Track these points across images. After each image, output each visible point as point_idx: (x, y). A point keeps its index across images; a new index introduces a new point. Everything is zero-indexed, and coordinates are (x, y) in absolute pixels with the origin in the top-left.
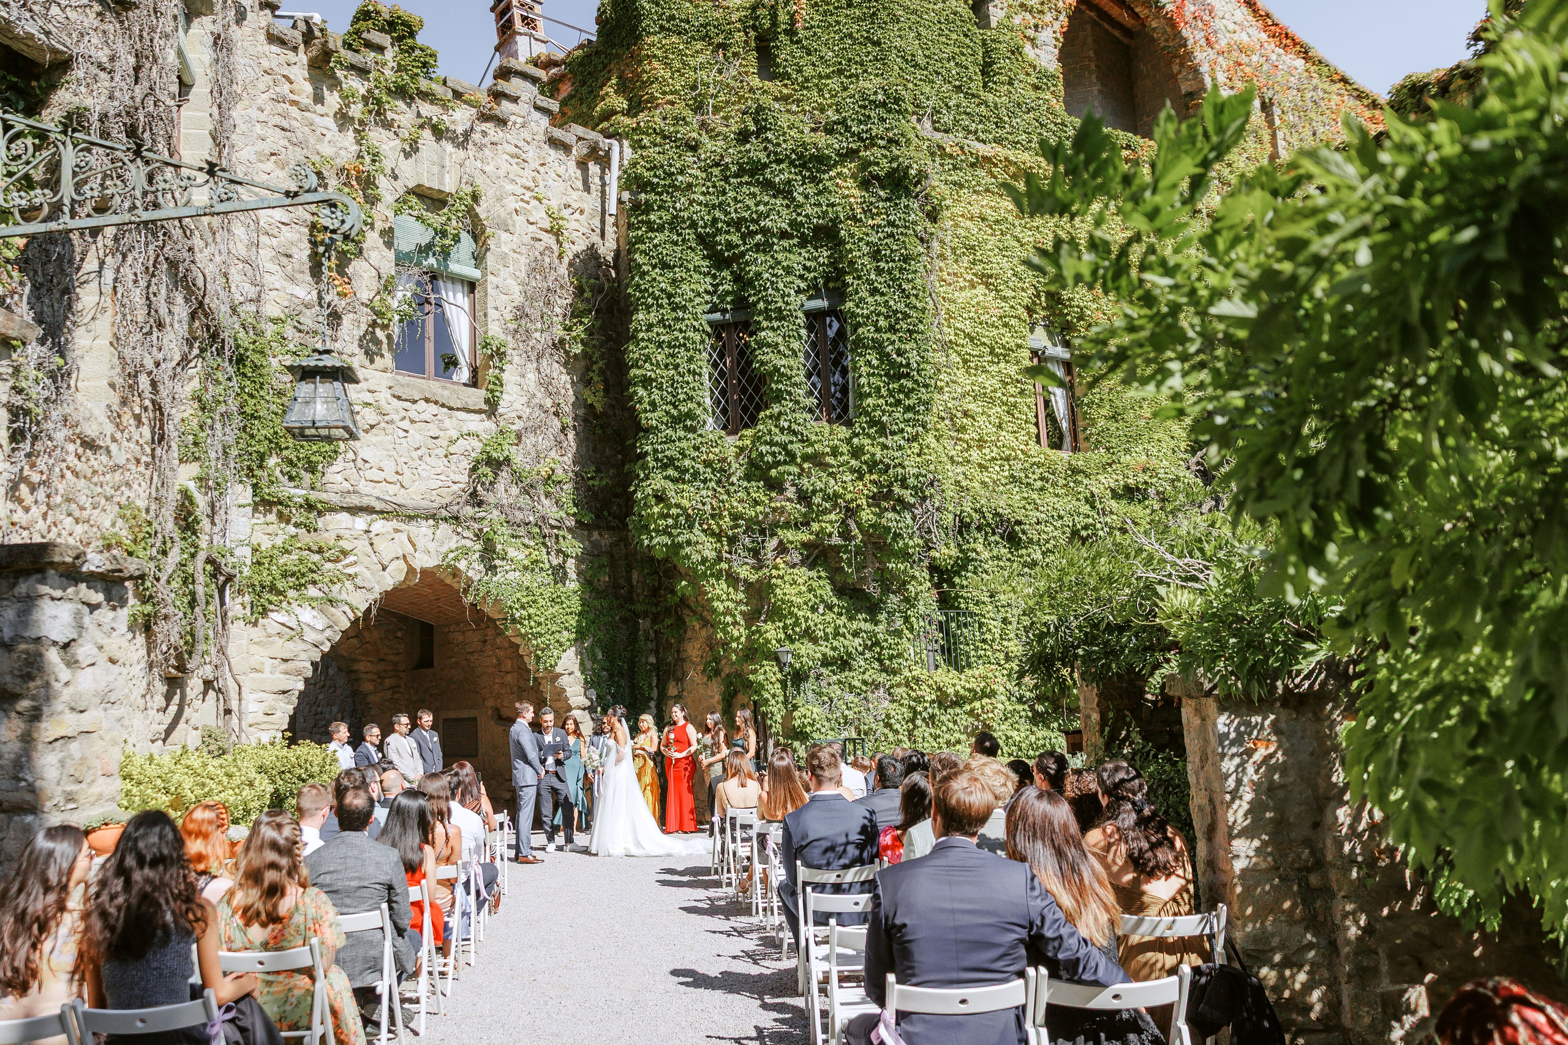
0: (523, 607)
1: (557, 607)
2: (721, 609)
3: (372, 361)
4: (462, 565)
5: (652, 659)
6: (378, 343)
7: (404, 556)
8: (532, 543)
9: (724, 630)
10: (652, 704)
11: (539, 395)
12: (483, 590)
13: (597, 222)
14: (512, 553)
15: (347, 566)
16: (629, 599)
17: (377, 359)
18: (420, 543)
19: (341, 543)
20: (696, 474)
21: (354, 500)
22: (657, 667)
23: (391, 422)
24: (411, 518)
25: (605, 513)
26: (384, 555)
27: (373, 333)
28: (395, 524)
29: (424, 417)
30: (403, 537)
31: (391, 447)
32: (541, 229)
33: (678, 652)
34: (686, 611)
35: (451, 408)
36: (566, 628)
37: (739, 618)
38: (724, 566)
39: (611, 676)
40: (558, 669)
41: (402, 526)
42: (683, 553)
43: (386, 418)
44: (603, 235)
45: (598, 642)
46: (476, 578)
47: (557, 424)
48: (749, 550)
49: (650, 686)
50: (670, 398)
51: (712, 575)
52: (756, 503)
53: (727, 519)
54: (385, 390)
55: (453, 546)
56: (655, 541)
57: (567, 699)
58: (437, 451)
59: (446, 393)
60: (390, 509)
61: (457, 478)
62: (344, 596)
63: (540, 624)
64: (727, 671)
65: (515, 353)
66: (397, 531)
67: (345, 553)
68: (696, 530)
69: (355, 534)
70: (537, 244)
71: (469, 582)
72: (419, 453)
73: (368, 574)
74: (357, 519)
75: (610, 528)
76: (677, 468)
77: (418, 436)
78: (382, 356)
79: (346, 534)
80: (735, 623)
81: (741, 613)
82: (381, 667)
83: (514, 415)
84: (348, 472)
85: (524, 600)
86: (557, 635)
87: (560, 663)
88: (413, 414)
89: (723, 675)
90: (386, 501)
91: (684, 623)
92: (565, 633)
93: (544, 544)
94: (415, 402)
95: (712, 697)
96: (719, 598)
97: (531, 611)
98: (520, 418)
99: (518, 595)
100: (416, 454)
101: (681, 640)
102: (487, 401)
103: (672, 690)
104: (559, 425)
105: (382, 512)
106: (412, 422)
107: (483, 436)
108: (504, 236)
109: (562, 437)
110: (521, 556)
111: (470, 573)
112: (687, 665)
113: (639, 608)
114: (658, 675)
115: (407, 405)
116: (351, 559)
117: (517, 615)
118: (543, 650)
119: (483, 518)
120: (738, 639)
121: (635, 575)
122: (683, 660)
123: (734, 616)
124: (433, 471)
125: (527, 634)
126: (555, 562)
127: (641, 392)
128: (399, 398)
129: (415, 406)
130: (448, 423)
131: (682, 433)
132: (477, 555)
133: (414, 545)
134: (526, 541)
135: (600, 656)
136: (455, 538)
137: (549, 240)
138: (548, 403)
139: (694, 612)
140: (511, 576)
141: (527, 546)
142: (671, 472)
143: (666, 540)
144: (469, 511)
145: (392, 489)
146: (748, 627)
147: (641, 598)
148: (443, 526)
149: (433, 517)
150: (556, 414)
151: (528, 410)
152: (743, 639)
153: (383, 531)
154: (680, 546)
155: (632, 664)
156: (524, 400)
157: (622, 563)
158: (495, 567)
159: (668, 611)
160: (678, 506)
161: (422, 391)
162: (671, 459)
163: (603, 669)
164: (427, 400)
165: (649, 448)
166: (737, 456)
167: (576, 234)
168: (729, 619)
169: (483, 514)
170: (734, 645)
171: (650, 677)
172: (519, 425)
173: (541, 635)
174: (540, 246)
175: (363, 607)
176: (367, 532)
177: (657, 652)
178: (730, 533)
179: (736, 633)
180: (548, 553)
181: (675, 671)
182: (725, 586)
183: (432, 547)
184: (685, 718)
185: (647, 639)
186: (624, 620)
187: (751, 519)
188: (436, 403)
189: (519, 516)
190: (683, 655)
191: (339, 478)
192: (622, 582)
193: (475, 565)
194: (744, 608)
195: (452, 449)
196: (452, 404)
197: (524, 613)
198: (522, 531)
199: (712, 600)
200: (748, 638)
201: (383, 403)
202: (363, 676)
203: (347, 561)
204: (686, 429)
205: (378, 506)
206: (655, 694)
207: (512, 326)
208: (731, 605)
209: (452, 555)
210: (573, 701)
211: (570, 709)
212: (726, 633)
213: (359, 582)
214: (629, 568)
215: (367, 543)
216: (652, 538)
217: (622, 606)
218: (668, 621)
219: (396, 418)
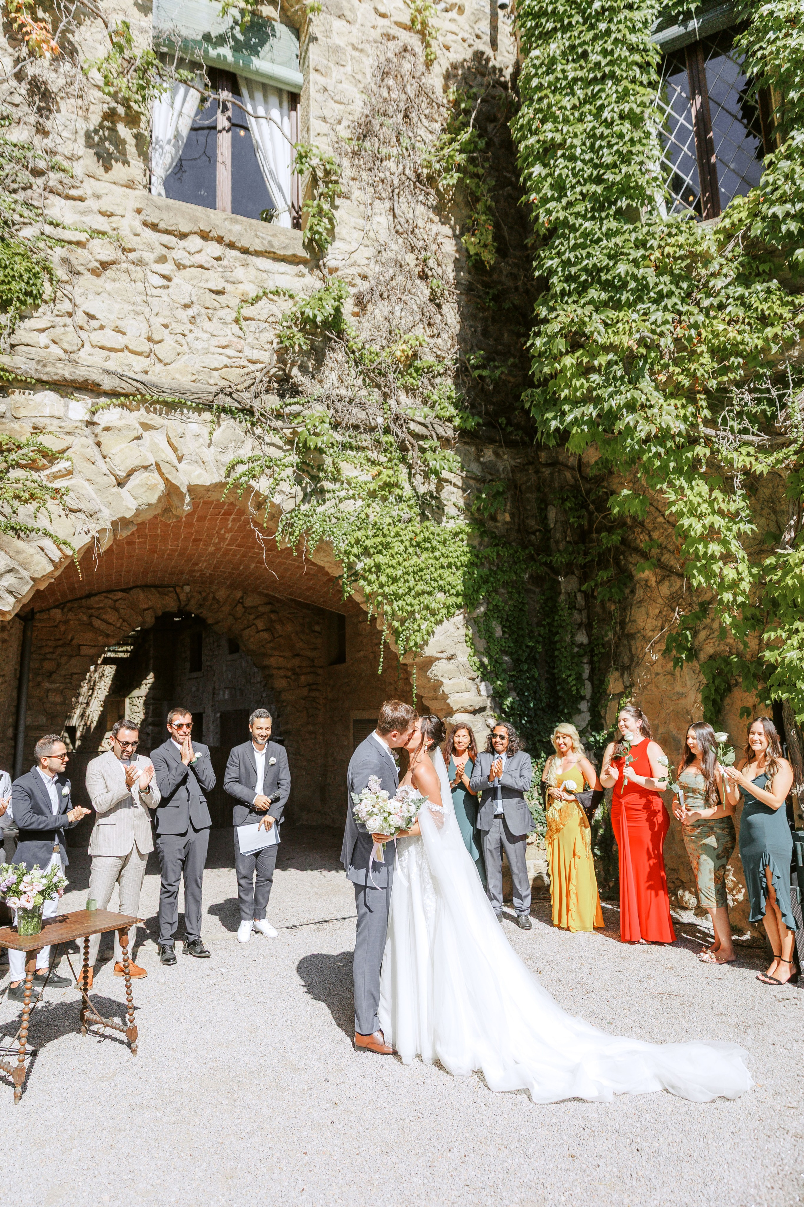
0: (366, 552)
1: (425, 555)
2: (698, 528)
3: (107, 168)
4: (263, 485)
5: (582, 638)
6: (119, 143)
7: (157, 465)
8: (383, 459)
9: (706, 571)
10: (584, 706)
11: (394, 246)
12: (300, 526)
13: (484, 27)
14: (348, 471)
15: (56, 477)
16: (545, 548)
17: (117, 166)
18: (187, 447)
19: (41, 438)
20: (643, 288)
21: (66, 372)
22: (590, 650)
23: (140, 263)
24: (171, 406)
25: (503, 420)
26: (117, 460)
27: (113, 130)
28: (141, 414)
29: (198, 259)
30: (159, 438)
31: (139, 299)
32: (398, 24)
33: (623, 624)
34: (635, 558)
35: (245, 251)
36: (441, 589)
37: (735, 546)
38: (701, 451)
39: (517, 661)
40: (429, 651)
41: (154, 419)
42: (620, 426)
43: (131, 256)
44: (494, 44)
45: (494, 611)
46: (288, 505)
47: (423, 291)
48: (753, 418)
49: (579, 678)
50: (588, 171)
51: (679, 471)
52: (764, 320)
53: (706, 359)
54: (130, 215)
55: (245, 452)
56: (569, 418)
57: (445, 697)
58: (221, 313)
59: (237, 228)
60: (128, 389)
61: (255, 355)
62: (42, 522)
63: (395, 580)
64: (709, 649)
65: (354, 185)
66: (146, 427)
67: (51, 457)
68: (646, 384)
69: (68, 426)
70: (392, 45)
71: (276, 513)
72: (190, 312)
73: (89, 490)
74: (73, 404)
75: (510, 444)
76: (606, 285)
77: (187, 288)
78: (126, 162)
79: (53, 425)
80: (728, 557)
81: (739, 536)
82: (295, 662)
83: (354, 270)
84: (59, 330)
85: (368, 543)
86: (426, 599)
87: (432, 640)
88: (179, 254)
89: (703, 656)
90: (121, 377)
91: (631, 577)
92: (440, 596)
93: (403, 460)
94: (183, 236)
95: (682, 695)
96: (693, 512)
97: (380, 559)
98: (365, 277)
99: (359, 534)
100: (184, 315)
101: (625, 605)
102: (308, 246)
103: (614, 685)
104: (427, 293)
105: (114, 394)
106: (180, 266)
107: (301, 296)
108: (338, 24)
109: (432, 308)
110: (366, 477)
111: (277, 499)
112: (636, 645)
113: (558, 559)
114: (591, 662)
115: (167, 239)
116: (62, 465)
117: (359, 566)
118: (403, 622)
119: (297, 415)
120: (734, 585)
121: (552, 513)
122: (631, 637)
123: (725, 543)
124: (215, 342)
125: (374, 594)
126: (422, 490)
127: (537, 170)
128: (154, 227)
129: (183, 243)
130: (239, 273)
131: (614, 225)
132: (289, 471)
133: (175, 450)
134: (374, 455)
135: (498, 632)
136: (250, 441)
137: (413, 40)
138: (410, 259)
139: (645, 556)
140: (349, 506)
141: (373, 463)
142: (593, 293)
143: (590, 410)
144: (273, 401)
145: (139, 364)
146: (753, 563)
147: (562, 546)
148: (227, 421)
149: (209, 407)
150: (423, 277)
151: (377, 269)
152: (745, 586)
153: (119, 424)
154: (612, 416)
155: (550, 644)
156: (370, 252)
157: (532, 496)
158: (323, 491)
159: (602, 562)
160: (608, 348)
161: (195, 220)
162: (595, 272)
163: (504, 652)
164: (205, 236)
165: (554, 263)
166: (722, 246)
167: (450, 37)
168: (715, 548)
169: (296, 408)
170: (727, 596)
171: (579, 664)
172: (363, 286)
173: (398, 597)
174: (393, 46)
175: (80, 542)
176: (90, 423)
177: (589, 627)
178: (713, 384)
179: (730, 573)
180: (410, 476)
181: (617, 655)
182: (704, 489)
183: (209, 454)
184: (643, 730)
185: (572, 606)
186: (536, 579)
187: (752, 357)
188: (220, 240)
189: (357, 415)
190: (630, 629)
191: (43, 339)
192: (532, 523)
193: (285, 486)
194: (746, 527)
195: (248, 311)
196: (244, 243)
197: (369, 561)
198: (366, 440)
199: (681, 514)
200: (759, 583)
201: (125, 232)
202: (275, 672)
203: (54, 469)
204: (620, 214)
205: (108, 383)
206: (587, 690)
207: (348, 147)
208: (719, 522)
209: (241, 469)
210: (455, 700)
211: (450, 712)
212: (709, 574)
213: (71, 501)
214: (543, 504)
215: (91, 441)
216: (564, 414)
217: (532, 558)
218: (603, 575)
219: (149, 257)
